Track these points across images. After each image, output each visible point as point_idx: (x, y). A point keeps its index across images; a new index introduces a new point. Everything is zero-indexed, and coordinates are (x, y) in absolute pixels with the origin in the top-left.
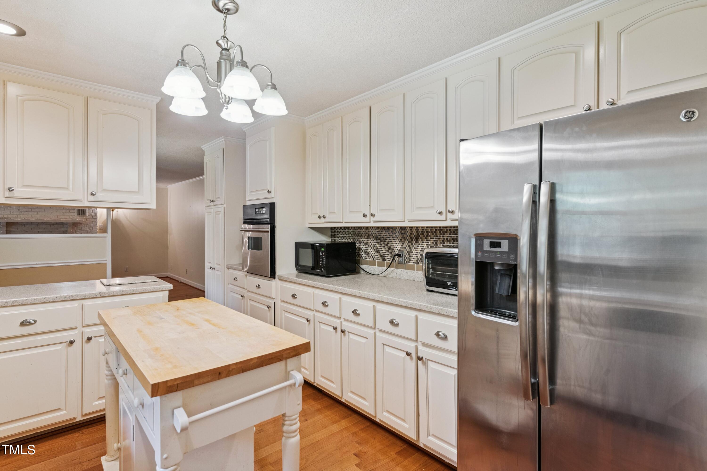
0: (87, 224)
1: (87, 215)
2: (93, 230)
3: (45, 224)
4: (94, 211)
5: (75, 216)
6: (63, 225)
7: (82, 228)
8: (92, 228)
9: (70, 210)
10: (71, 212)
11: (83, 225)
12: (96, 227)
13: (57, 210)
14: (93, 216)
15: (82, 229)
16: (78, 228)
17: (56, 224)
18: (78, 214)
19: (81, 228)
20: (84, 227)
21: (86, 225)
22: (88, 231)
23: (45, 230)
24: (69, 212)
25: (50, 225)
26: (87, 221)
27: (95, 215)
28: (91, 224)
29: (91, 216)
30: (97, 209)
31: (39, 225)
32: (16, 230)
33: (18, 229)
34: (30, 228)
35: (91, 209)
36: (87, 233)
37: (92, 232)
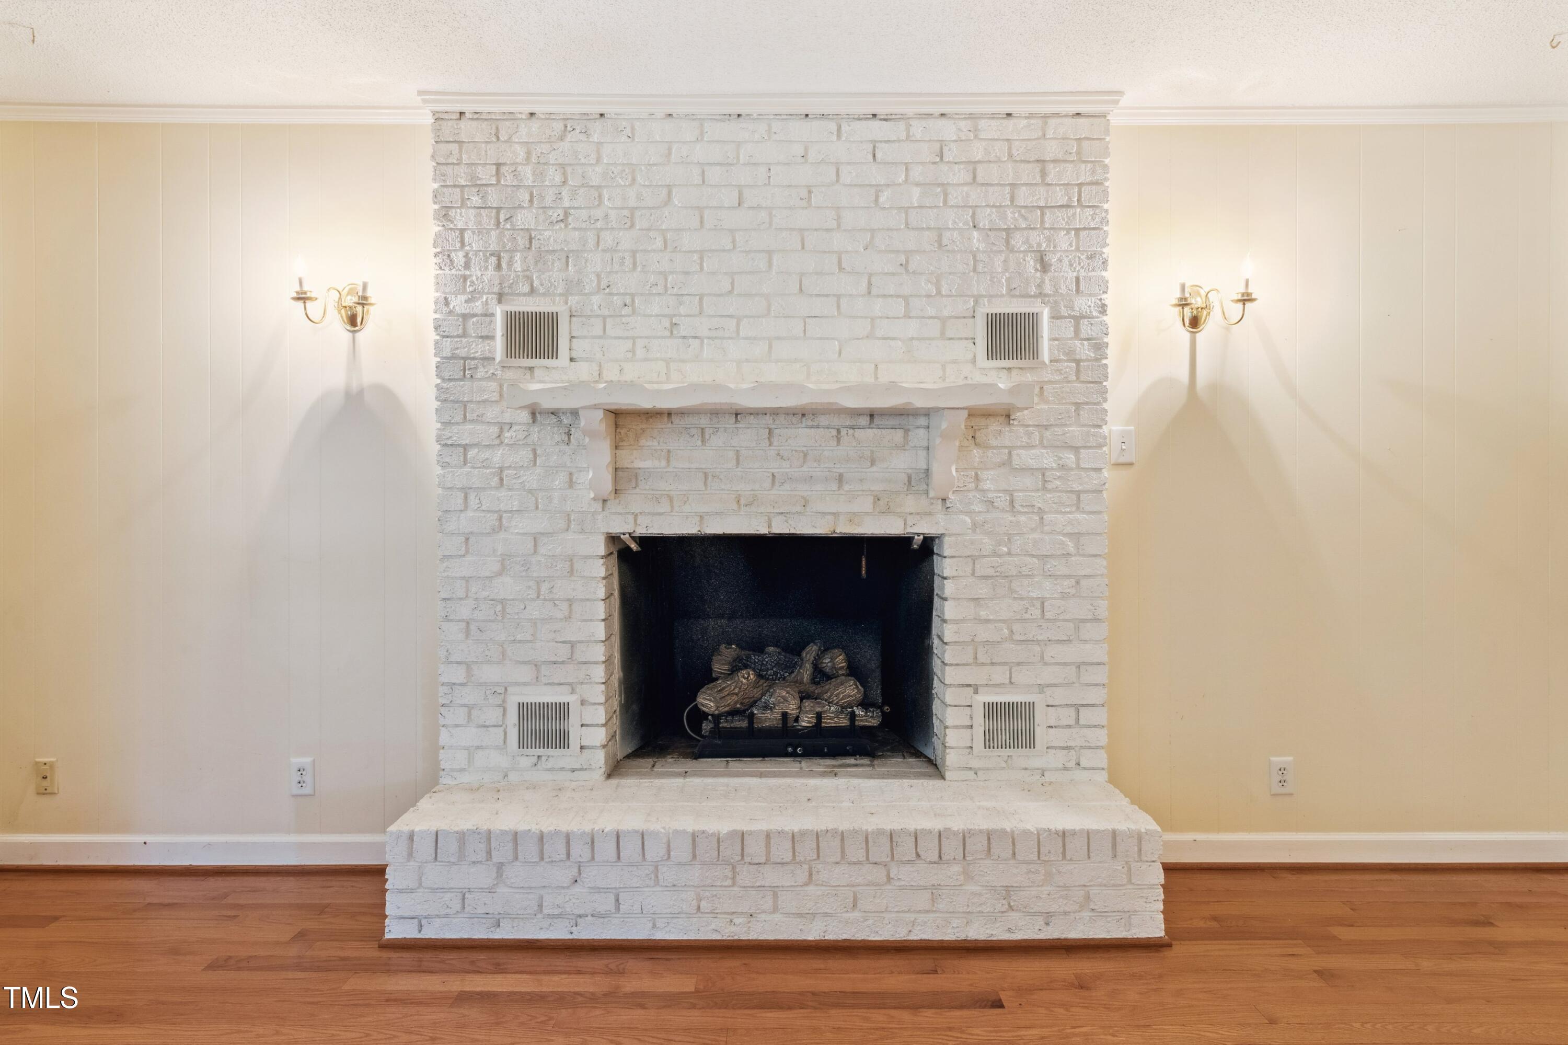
0: (1046, 427)
1: (1045, 355)
2: (1078, 467)
3: (810, 423)
4: (1086, 329)
5: (974, 361)
6: (907, 431)
7: (1014, 453)
8: (1076, 449)
9: (944, 321)
10: (949, 334)
11: (1019, 422)
12: (1100, 446)
13: (874, 326)
14: (1078, 362)
15: (1016, 462)
16: (990, 453)
17: (864, 421)
18: (993, 352)
19: (1010, 453)
20: (1029, 447)
21: (1037, 433)
22: (1047, 474)
23: (805, 469)
24: (943, 333)
25: (834, 432)
26: (1047, 402)
27: (1093, 355)
28: (1070, 425)
29: (1067, 361)
30: (1103, 309)
31: (776, 431)
32: (663, 463)
33: (668, 461)
34: (731, 454)
35: (1072, 308)
36: (1044, 488)
37: (1077, 487)
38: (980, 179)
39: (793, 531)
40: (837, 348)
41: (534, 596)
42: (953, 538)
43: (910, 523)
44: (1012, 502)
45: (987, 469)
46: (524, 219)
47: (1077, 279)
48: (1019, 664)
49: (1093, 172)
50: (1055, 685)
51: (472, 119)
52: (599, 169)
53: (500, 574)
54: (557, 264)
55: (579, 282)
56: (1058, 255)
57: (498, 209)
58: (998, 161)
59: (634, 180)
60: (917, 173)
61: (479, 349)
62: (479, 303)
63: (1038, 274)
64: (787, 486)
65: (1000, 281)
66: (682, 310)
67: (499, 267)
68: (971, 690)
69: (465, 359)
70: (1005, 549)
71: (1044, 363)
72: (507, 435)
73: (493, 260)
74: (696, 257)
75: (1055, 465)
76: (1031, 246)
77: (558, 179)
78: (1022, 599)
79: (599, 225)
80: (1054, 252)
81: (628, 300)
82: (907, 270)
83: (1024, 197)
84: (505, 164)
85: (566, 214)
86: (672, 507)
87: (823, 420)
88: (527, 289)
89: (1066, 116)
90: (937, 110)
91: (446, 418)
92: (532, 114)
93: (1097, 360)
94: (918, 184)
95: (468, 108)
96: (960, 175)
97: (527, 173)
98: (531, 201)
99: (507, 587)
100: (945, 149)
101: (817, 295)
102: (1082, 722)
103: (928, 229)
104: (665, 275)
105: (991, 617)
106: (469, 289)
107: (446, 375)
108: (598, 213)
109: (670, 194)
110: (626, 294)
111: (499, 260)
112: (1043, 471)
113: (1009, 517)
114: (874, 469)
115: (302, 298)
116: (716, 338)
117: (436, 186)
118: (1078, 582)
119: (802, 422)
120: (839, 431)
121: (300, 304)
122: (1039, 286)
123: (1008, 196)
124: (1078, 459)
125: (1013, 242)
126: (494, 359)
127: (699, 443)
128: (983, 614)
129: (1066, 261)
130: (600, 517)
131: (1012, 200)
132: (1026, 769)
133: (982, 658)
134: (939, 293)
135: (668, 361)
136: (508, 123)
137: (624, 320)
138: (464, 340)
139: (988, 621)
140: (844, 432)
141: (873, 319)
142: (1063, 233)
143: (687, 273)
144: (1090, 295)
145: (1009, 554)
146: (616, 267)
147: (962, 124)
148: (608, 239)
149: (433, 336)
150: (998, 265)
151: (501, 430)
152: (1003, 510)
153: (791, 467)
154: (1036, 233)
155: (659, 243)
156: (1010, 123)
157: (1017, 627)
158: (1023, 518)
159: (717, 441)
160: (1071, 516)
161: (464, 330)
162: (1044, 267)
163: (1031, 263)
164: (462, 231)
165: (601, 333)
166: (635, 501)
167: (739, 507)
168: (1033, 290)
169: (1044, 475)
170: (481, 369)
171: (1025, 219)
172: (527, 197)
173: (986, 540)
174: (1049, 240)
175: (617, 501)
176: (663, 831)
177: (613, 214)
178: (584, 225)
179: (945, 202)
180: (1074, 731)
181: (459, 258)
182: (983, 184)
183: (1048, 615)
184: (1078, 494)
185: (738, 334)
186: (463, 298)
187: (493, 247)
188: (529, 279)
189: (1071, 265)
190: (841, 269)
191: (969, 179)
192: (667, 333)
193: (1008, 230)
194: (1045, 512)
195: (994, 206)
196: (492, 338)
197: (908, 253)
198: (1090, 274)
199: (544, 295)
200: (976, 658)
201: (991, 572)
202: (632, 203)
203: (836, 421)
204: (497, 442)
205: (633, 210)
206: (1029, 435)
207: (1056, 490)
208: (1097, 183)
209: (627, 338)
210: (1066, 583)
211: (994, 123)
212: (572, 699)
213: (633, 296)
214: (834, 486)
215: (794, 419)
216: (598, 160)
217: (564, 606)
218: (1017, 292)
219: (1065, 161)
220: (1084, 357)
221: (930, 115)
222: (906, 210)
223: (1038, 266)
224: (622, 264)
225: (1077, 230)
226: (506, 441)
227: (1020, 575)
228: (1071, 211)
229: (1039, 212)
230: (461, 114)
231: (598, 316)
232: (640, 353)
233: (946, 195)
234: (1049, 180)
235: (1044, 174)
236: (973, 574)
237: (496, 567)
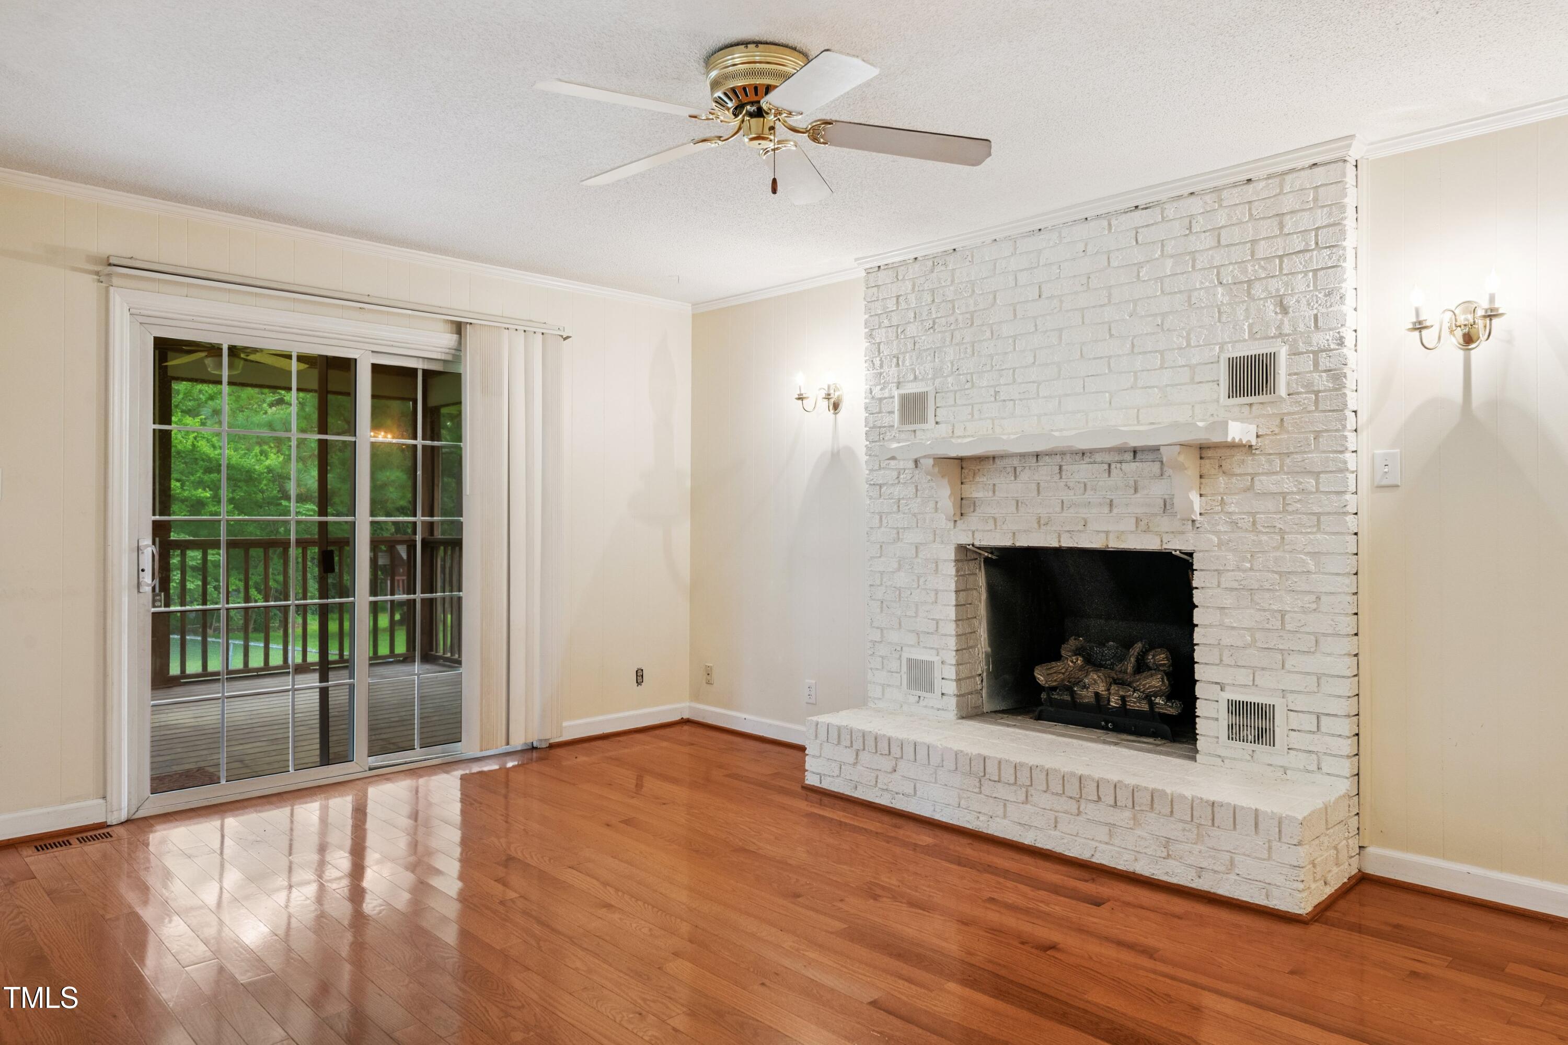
0: (1288, 454)
1: (1282, 390)
2: (1318, 490)
4: (1324, 363)
5: (1217, 400)
7: (1256, 479)
8: (1316, 474)
9: (1192, 367)
10: (1197, 379)
11: (1263, 459)
12: (1337, 471)
13: (1136, 379)
14: (1317, 393)
15: (1258, 486)
16: (1234, 480)
17: (1129, 456)
18: (1234, 391)
19: (1252, 479)
20: (1271, 473)
21: (1277, 460)
22: (1288, 497)
23: (1086, 496)
24: (1192, 379)
25: (1106, 467)
26: (1288, 432)
27: (1331, 385)
28: (1309, 452)
29: (1306, 393)
30: (1341, 342)
31: (1064, 467)
32: (991, 493)
33: (994, 492)
34: (1034, 486)
35: (1310, 344)
36: (1285, 511)
37: (1316, 509)
38: (1223, 242)
39: (1076, 545)
40: (1108, 399)
41: (916, 586)
42: (1201, 554)
43: (1165, 541)
44: (1254, 523)
45: (1230, 494)
46: (912, 330)
47: (1316, 316)
48: (1263, 669)
49: (1330, 214)
50: (1299, 692)
51: (885, 269)
52: (952, 288)
53: (899, 569)
54: (929, 358)
55: (941, 369)
56: (1296, 297)
57: (898, 326)
58: (1240, 223)
59: (973, 291)
60: (1169, 249)
61: (887, 420)
62: (887, 390)
63: (1280, 316)
64: (1071, 510)
65: (1242, 328)
66: (1002, 381)
67: (898, 365)
68: (1218, 687)
69: (880, 427)
70: (1248, 565)
71: (1281, 397)
72: (902, 476)
73: (895, 360)
74: (1011, 341)
75: (1295, 489)
76: (1270, 293)
77: (930, 300)
78: (1265, 610)
79: (952, 327)
80: (1291, 295)
81: (969, 377)
82: (1163, 330)
83: (1263, 250)
84: (901, 295)
85: (934, 323)
86: (996, 526)
87: (1098, 457)
88: (912, 377)
89: (1303, 169)
90: (1186, 192)
91: (871, 467)
92: (916, 259)
93: (1336, 390)
94: (1172, 256)
95: (881, 263)
96: (1208, 241)
97: (912, 298)
98: (915, 317)
99: (902, 579)
100: (1194, 222)
101: (1094, 358)
102: (1323, 729)
103: (1180, 292)
104: (991, 357)
105: (1235, 625)
106: (882, 381)
107: (871, 438)
108: (952, 319)
109: (995, 298)
110: (968, 374)
111: (898, 360)
112: (1284, 495)
113: (1252, 536)
114: (1138, 495)
115: (800, 398)
116: (1024, 399)
117: (867, 316)
118: (1318, 598)
119: (1083, 460)
120: (1110, 465)
121: (800, 402)
122: (1279, 327)
123: (1249, 252)
124: (1317, 483)
125: (1253, 292)
126: (893, 426)
127: (1013, 478)
128: (1227, 621)
129: (1304, 301)
130: (952, 533)
131: (1253, 254)
132: (1271, 765)
133: (1226, 660)
134: (1188, 345)
135: (993, 419)
136: (902, 268)
137: (967, 392)
138: (880, 415)
139: (1233, 628)
140: (1113, 466)
141: (1135, 373)
142: (1300, 276)
143: (1006, 353)
144: (1330, 330)
145: (1251, 569)
146: (962, 355)
147: (1208, 198)
148: (957, 335)
149: (864, 414)
150: (1240, 312)
151: (899, 474)
152: (1246, 530)
153: (1075, 495)
154: (1274, 280)
155: (988, 334)
156: (1250, 187)
157: (1258, 635)
158: (1264, 538)
159: (1024, 476)
160: (1312, 537)
161: (880, 408)
162: (1285, 310)
163: (1270, 307)
164: (879, 344)
165: (953, 403)
166: (973, 520)
167: (1040, 526)
168: (1273, 331)
169: (1284, 499)
170: (888, 434)
171: (1265, 269)
172: (913, 315)
173: (1230, 556)
174: (1286, 284)
175: (962, 521)
176: (940, 746)
177: (960, 318)
178: (944, 329)
179: (1193, 267)
180: (1316, 737)
181: (877, 362)
182: (1227, 246)
183: (1288, 627)
184: (1318, 515)
185: (1038, 395)
186: (879, 387)
187: (895, 352)
188: (914, 370)
189: (1309, 304)
190: (1111, 336)
191: (1214, 244)
192: (993, 399)
193: (1249, 282)
194: (1285, 532)
195: (1236, 263)
196: (893, 412)
197: (1164, 315)
198: (1330, 309)
199: (922, 380)
200: (1221, 660)
201: (1236, 585)
202: (972, 309)
203: (1108, 458)
204: (896, 481)
205: (972, 314)
206: (1270, 462)
207: (1296, 512)
208: (1334, 225)
209: (969, 405)
210: (1307, 598)
211: (1235, 191)
212: (935, 659)
213: (972, 374)
214: (1106, 509)
215: (1077, 458)
216: (953, 281)
217: (932, 594)
218: (1258, 336)
219: (1303, 210)
220: (1322, 388)
221: (1180, 197)
222: (1161, 279)
223: (1278, 310)
224: (966, 352)
225: (1315, 271)
226: (901, 481)
227: (1261, 589)
228: (1308, 255)
229: (1277, 261)
230: (879, 267)
231: (951, 391)
232: (976, 414)
233: (1194, 261)
234: (1286, 231)
235: (1281, 226)
236: (1219, 586)
237: (896, 566)
